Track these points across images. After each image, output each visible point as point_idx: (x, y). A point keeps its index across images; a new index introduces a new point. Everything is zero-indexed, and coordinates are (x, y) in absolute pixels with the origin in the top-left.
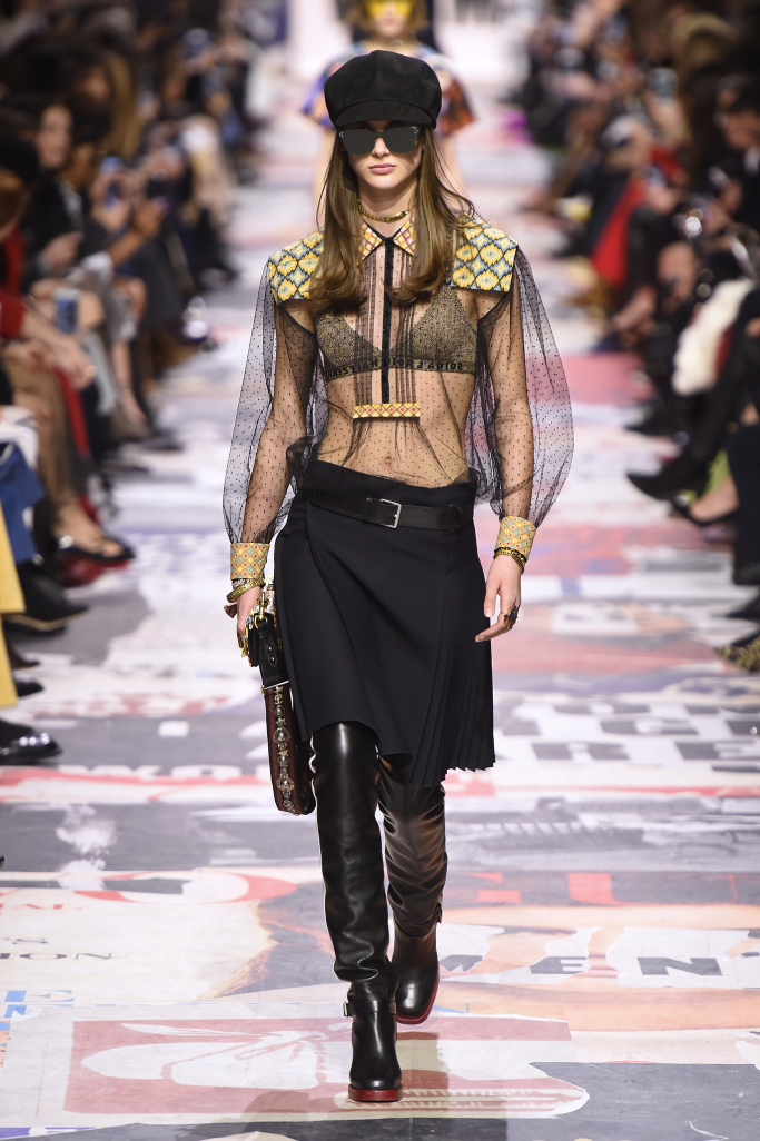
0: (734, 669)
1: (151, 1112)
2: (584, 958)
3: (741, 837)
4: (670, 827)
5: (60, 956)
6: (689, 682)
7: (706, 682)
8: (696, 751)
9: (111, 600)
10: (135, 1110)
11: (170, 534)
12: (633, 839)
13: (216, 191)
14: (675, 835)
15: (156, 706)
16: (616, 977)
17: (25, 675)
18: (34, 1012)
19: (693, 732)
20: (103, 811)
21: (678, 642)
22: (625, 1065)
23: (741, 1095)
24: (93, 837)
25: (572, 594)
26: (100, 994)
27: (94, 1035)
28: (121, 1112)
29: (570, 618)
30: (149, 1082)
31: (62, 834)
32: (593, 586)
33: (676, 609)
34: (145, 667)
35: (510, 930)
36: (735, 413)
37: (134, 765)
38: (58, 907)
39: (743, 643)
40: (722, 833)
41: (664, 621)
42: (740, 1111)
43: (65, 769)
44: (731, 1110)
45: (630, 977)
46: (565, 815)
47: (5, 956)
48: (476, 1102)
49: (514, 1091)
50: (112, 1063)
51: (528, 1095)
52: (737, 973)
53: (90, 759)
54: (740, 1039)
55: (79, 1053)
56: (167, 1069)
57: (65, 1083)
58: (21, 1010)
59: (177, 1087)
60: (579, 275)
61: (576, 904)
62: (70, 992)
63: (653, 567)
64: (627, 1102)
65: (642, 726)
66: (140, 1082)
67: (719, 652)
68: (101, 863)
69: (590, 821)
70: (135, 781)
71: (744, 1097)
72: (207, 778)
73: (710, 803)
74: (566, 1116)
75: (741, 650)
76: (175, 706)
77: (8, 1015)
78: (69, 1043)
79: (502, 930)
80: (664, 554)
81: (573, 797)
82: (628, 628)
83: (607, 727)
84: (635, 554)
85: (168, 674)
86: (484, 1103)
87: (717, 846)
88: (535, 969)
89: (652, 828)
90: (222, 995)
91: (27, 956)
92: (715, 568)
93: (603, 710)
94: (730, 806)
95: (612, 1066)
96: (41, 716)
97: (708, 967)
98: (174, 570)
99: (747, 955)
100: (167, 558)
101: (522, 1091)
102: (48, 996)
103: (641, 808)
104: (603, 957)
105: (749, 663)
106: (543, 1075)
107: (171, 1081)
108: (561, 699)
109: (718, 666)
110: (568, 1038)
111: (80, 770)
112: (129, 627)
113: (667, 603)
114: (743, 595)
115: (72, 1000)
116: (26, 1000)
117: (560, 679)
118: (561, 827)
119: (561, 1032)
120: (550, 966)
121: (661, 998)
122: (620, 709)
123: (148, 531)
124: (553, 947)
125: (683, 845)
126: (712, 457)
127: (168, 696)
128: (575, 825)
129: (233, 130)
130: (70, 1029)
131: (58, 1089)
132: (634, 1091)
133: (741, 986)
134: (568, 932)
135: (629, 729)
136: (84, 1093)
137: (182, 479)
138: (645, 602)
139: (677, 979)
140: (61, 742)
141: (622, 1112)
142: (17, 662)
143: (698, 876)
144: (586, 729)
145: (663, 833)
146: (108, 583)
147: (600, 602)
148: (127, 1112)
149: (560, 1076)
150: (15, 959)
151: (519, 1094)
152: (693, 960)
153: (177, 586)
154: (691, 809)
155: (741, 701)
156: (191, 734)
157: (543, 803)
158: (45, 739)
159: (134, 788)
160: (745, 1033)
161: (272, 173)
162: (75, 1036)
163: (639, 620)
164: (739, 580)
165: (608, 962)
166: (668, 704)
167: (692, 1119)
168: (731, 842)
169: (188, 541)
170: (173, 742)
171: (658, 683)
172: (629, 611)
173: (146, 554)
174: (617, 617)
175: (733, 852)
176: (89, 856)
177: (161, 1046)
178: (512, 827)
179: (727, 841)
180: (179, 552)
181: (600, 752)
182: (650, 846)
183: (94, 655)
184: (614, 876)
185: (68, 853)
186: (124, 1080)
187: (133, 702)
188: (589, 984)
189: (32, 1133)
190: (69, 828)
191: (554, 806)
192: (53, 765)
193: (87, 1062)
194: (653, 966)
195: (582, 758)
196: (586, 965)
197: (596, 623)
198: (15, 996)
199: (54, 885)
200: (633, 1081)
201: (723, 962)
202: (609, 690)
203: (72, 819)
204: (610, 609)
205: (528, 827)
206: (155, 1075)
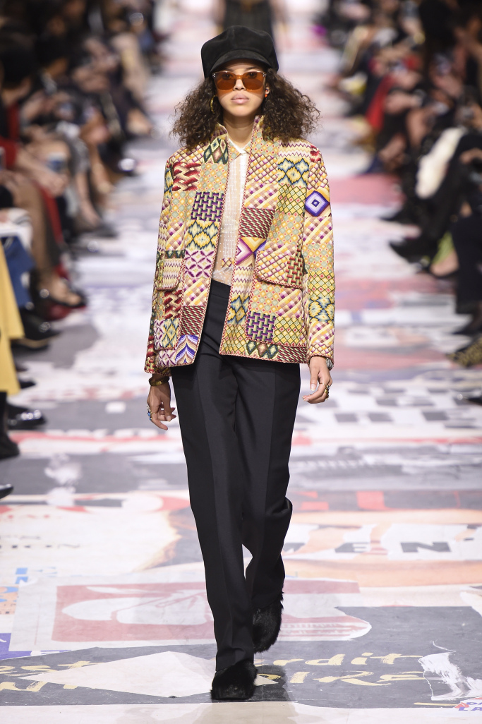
0: (457, 365)
1: (105, 640)
2: (366, 543)
3: (462, 468)
4: (419, 463)
5: (48, 546)
6: (429, 374)
7: (440, 374)
8: (434, 416)
9: (76, 329)
10: (95, 639)
11: (112, 288)
12: (396, 471)
13: (137, 80)
14: (422, 468)
15: (104, 394)
16: (386, 554)
17: (25, 376)
18: (33, 580)
19: (431, 404)
20: (74, 458)
21: (423, 350)
22: (393, 607)
23: (463, 625)
24: (67, 474)
25: (357, 321)
26: (73, 570)
27: (70, 594)
28: (86, 641)
29: (358, 336)
30: (103, 622)
31: (49, 473)
32: (371, 316)
33: (422, 330)
34: (97, 370)
35: (322, 527)
36: (456, 209)
37: (92, 429)
38: (47, 516)
39: (462, 350)
40: (451, 466)
41: (414, 337)
42: (463, 634)
43: (51, 433)
44: (457, 634)
45: (395, 554)
46: (354, 456)
47: (15, 547)
48: (302, 631)
49: (325, 624)
50: (80, 611)
51: (333, 626)
52: (459, 552)
53: (65, 426)
54: (463, 591)
55: (61, 605)
56: (114, 614)
57: (52, 624)
58: (25, 579)
59: (121, 625)
60: (359, 127)
61: (362, 510)
62: (54, 568)
63: (407, 304)
64: (395, 630)
65: (402, 401)
66: (98, 622)
67: (447, 356)
68: (72, 489)
69: (370, 460)
70: (92, 440)
71: (465, 626)
72: (136, 437)
73: (443, 448)
74: (358, 639)
75: (462, 355)
76: (116, 393)
77: (17, 582)
78: (54, 599)
79: (316, 527)
80: (413, 296)
81: (360, 446)
82: (391, 341)
83: (380, 402)
84: (395, 296)
85: (112, 373)
86: (307, 631)
87: (448, 474)
88: (339, 550)
89: (407, 464)
90: (147, 568)
91: (28, 547)
92: (444, 304)
93: (377, 392)
94: (455, 449)
95: (385, 609)
96: (35, 400)
97: (442, 547)
98: (115, 310)
99: (467, 539)
100: (111, 303)
101: (330, 624)
102: (41, 571)
103: (401, 451)
104: (378, 542)
105: (466, 361)
106: (343, 614)
107: (117, 621)
108: (351, 385)
109: (446, 364)
110: (357, 591)
111: (58, 433)
112: (87, 345)
113: (415, 326)
114: (462, 321)
115: (56, 573)
116: (29, 574)
117: (351, 373)
118: (352, 464)
119: (354, 588)
120: (347, 548)
121: (415, 566)
122: (387, 391)
123: (99, 287)
124: (348, 537)
125: (427, 474)
126: (441, 236)
127: (112, 387)
128: (361, 463)
129: (147, 41)
130: (55, 591)
131: (48, 627)
132: (398, 623)
133: (463, 558)
134: (357, 527)
135: (393, 403)
136: (64, 629)
137: (119, 255)
138: (402, 326)
139: (424, 555)
140: (48, 416)
141: (391, 636)
142: (19, 369)
143: (436, 493)
144: (366, 404)
145: (415, 467)
146: (74, 319)
147: (374, 326)
148: (90, 640)
149: (354, 615)
150: (21, 549)
151: (328, 626)
152: (434, 543)
153: (117, 320)
154: (431, 451)
155: (461, 385)
156: (127, 411)
157: (341, 449)
158: (37, 415)
159: (92, 443)
160: (466, 587)
161: (172, 67)
162: (59, 595)
163: (399, 337)
164: (459, 311)
165: (383, 545)
166: (417, 388)
167: (434, 640)
168: (456, 472)
169: (123, 293)
170: (116, 416)
171: (410, 374)
172: (392, 331)
173: (97, 301)
174: (385, 335)
175: (457, 478)
176: (65, 485)
177: (111, 600)
178: (322, 464)
179: (453, 471)
180: (117, 299)
181: (376, 418)
182: (407, 475)
183: (66, 362)
184: (386, 493)
185: (51, 484)
186: (88, 621)
187: (91, 391)
188: (370, 559)
189: (33, 654)
190: (53, 468)
191: (348, 451)
192: (42, 430)
193: (66, 610)
194: (410, 547)
195: (364, 421)
196: (368, 548)
197: (372, 339)
198: (21, 571)
199: (44, 503)
200: (398, 617)
201: (452, 544)
202: (380, 379)
203: (54, 463)
204: (381, 330)
205: (332, 464)
206: (106, 617)
